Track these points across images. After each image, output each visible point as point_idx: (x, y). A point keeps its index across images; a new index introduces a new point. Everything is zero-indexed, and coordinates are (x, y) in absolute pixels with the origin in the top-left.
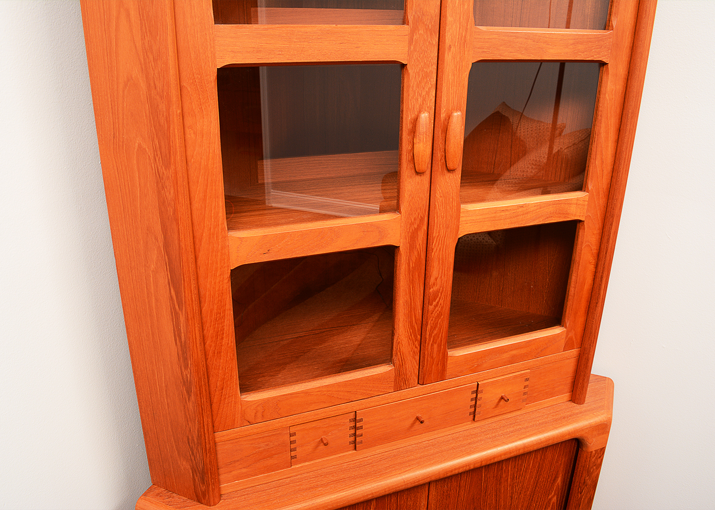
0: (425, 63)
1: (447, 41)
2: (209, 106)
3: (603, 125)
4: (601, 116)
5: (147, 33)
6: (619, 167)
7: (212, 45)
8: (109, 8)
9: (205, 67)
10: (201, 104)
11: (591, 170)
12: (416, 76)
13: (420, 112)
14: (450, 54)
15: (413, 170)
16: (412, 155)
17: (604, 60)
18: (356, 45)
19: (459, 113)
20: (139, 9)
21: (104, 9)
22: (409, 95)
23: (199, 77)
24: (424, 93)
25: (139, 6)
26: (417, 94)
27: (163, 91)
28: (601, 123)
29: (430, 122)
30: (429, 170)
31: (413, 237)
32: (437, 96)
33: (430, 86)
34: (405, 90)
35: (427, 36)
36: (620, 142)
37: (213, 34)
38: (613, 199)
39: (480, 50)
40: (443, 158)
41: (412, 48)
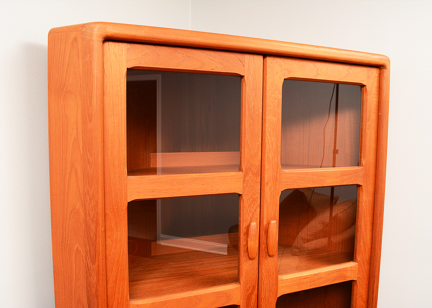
0: (253, 193)
1: (266, 180)
2: (122, 224)
3: (363, 221)
4: (361, 216)
5: (86, 183)
6: (375, 246)
7: (125, 189)
8: (66, 168)
9: (120, 202)
10: (117, 224)
11: (358, 248)
12: (248, 201)
13: (251, 221)
14: (268, 187)
15: (248, 257)
16: (246, 248)
17: (359, 184)
18: (212, 185)
19: (275, 221)
20: (83, 170)
21: (62, 168)
22: (244, 212)
23: (117, 207)
24: (253, 211)
25: (83, 168)
26: (248, 211)
27: (94, 218)
28: (361, 220)
29: (257, 227)
30: (258, 256)
31: (248, 299)
32: (261, 211)
33: (256, 206)
34: (241, 209)
35: (254, 177)
36: (374, 231)
37: (126, 182)
38: (373, 266)
39: (286, 184)
40: (266, 248)
41: (245, 185)
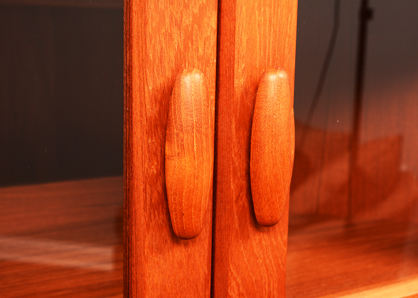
13: (178, 70)
15: (165, 233)
16: (160, 188)
19: (282, 75)
22: (146, 24)
24: (187, 20)
26: (168, 21)
29: (208, 97)
30: (209, 227)
32: (223, 31)
40: (244, 194)
